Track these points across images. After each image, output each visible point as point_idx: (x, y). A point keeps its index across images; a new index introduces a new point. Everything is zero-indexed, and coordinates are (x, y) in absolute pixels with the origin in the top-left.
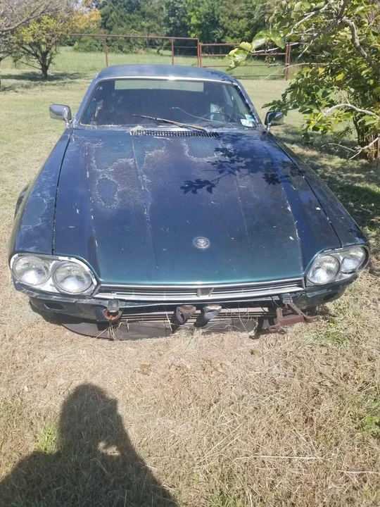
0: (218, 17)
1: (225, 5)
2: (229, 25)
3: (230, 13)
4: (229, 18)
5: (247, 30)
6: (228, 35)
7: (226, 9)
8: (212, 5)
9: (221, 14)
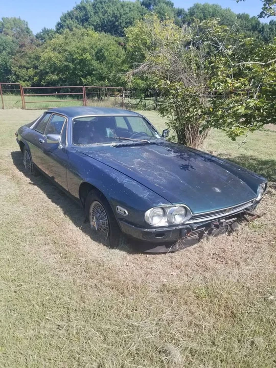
0: (10, 67)
1: (14, 59)
2: (20, 72)
3: (19, 64)
4: (19, 68)
5: (35, 76)
6: (20, 80)
7: (15, 62)
8: (4, 58)
9: (12, 65)
